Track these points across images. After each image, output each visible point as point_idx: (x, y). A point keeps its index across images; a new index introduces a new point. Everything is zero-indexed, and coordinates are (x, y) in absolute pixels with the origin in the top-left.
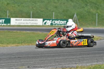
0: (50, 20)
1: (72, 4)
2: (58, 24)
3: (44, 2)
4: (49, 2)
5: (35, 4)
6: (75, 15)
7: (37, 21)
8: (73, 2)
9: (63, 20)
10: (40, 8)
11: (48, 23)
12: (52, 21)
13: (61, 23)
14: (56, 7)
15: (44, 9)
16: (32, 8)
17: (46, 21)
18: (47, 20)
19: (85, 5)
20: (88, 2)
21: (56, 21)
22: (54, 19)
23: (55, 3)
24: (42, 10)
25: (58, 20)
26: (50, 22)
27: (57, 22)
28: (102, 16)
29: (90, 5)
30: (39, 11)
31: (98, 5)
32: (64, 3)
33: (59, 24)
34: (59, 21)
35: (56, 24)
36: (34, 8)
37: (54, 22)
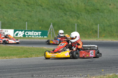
0: (22, 31)
1: (49, 13)
2: (31, 36)
3: (17, 10)
4: (22, 11)
5: (6, 13)
6: (51, 26)
7: (7, 32)
8: (50, 10)
9: (37, 31)
10: (12, 18)
11: (20, 35)
12: (25, 32)
13: (35, 35)
14: (30, 16)
15: (16, 19)
16: (3, 17)
17: (17, 32)
18: (19, 31)
19: (64, 14)
20: (67, 10)
21: (29, 32)
22: (26, 30)
23: (29, 11)
24: (15, 20)
25: (31, 31)
26: (22, 33)
27: (30, 34)
28: (83, 26)
29: (70, 14)
30: (11, 21)
31: (78, 14)
32: (40, 12)
33: (33, 35)
34: (33, 32)
35: (30, 35)
36: (5, 18)
37: (27, 33)
